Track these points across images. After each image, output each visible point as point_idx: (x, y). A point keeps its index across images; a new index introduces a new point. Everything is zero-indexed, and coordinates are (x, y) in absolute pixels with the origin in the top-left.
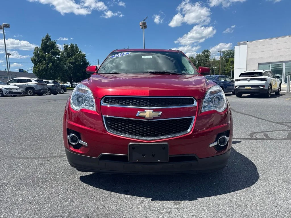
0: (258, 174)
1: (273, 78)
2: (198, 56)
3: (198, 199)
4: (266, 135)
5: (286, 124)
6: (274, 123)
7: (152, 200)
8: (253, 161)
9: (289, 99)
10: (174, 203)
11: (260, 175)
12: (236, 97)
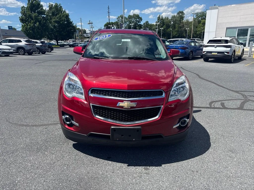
0: (210, 143)
1: (237, 44)
2: (173, 17)
3: (162, 165)
4: (223, 104)
5: (241, 92)
6: (231, 92)
7: (128, 166)
8: (208, 131)
9: (248, 65)
10: (144, 168)
11: (212, 144)
12: (203, 61)
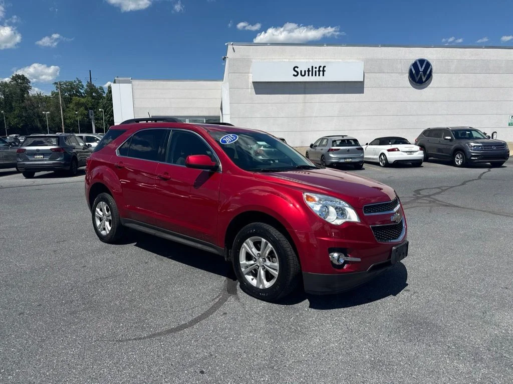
2: (4, 85)
7: (394, 296)
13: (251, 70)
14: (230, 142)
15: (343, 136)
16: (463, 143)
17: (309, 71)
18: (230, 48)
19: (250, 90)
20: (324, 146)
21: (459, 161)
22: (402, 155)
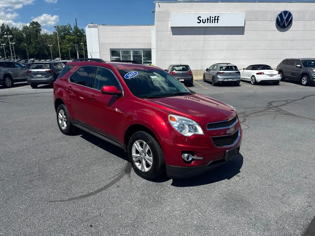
2: (25, 28)
3: (240, 170)
7: (228, 179)
10: (237, 176)
13: (170, 19)
14: (131, 77)
15: (227, 64)
16: (309, 69)
17: (208, 19)
18: (157, 4)
19: (169, 32)
20: (215, 70)
21: (305, 82)
22: (266, 77)
